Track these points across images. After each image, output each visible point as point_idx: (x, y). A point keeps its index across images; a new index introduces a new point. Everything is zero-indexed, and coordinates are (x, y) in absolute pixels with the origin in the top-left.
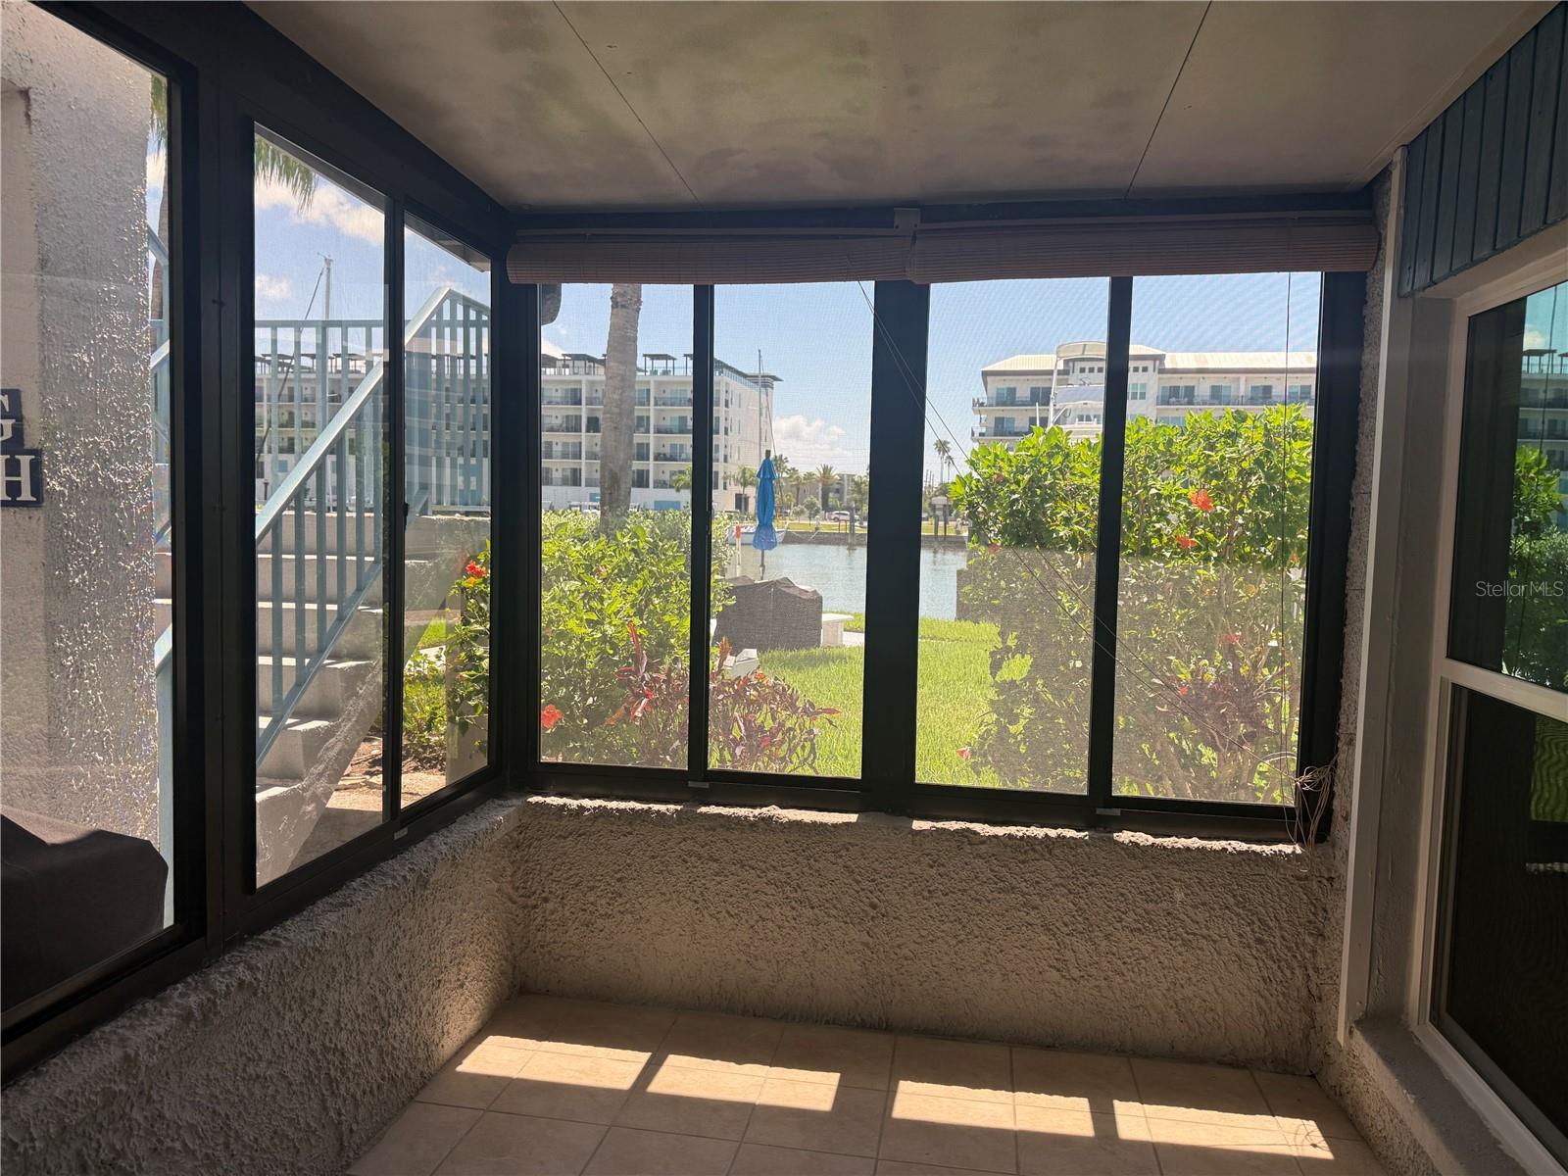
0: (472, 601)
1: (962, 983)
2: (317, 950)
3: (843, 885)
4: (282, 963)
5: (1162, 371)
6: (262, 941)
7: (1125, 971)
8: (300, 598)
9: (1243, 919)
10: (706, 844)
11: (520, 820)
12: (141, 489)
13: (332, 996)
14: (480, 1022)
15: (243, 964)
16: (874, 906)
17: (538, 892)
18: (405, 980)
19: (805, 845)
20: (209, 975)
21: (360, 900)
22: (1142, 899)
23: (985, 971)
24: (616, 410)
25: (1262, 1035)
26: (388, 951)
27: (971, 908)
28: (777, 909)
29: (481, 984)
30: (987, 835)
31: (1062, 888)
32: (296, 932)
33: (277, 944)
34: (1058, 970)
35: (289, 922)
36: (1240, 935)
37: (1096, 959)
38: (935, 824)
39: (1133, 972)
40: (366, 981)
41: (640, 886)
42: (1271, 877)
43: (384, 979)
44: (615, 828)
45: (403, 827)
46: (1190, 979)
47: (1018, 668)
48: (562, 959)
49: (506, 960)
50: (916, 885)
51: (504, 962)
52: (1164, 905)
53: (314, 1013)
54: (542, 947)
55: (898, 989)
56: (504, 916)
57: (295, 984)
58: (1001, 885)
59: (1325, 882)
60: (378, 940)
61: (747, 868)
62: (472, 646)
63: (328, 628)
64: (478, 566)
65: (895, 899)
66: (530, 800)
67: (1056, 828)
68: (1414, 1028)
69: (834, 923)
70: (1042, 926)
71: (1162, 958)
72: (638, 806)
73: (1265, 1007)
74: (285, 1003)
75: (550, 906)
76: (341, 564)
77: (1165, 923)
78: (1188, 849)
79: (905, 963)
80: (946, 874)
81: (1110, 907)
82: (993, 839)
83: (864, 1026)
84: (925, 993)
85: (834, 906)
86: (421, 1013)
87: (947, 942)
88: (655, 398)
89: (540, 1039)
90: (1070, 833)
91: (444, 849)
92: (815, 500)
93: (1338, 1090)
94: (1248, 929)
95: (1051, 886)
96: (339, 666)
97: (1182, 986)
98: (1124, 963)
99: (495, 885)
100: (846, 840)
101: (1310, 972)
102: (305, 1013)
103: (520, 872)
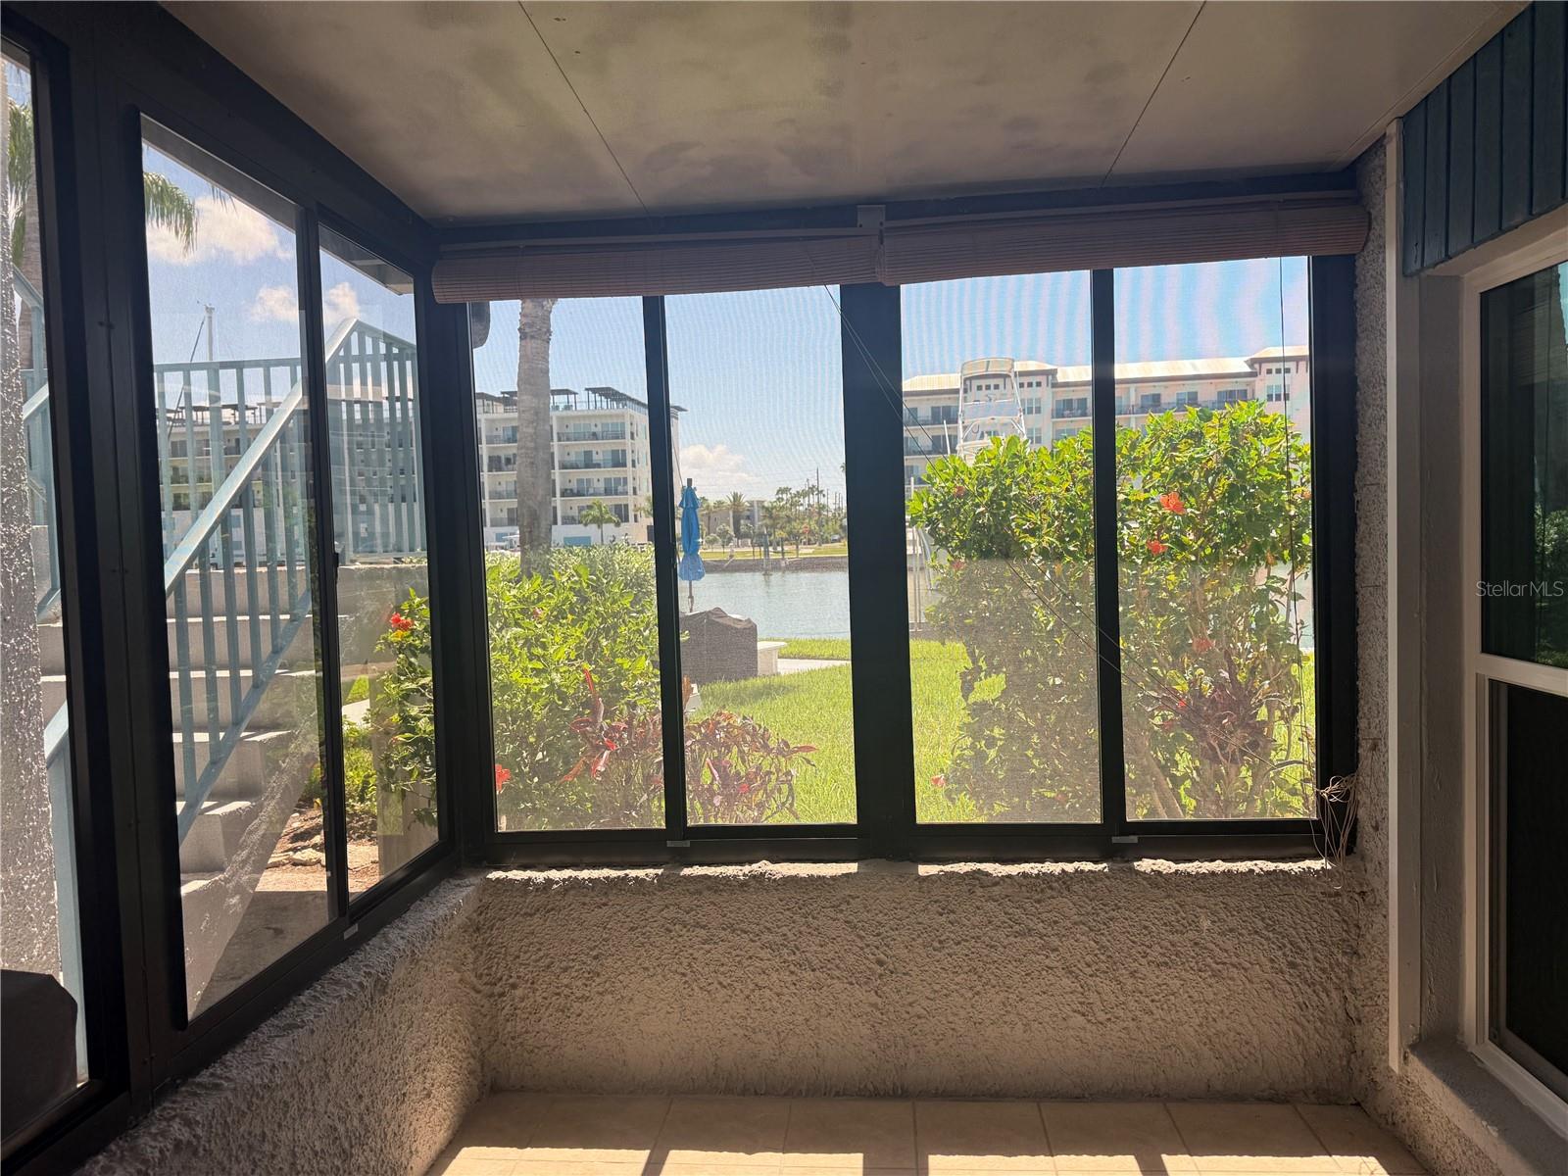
0: (401, 656)
1: (981, 1037)
2: (266, 1087)
3: (845, 942)
4: (226, 1110)
5: (1055, 385)
6: (199, 1085)
7: (1154, 1009)
8: (210, 665)
9: (1273, 943)
10: (692, 909)
11: (481, 901)
12: (19, 555)
13: (285, 1136)
14: (450, 1132)
15: (178, 1120)
16: (880, 963)
17: (505, 978)
18: (366, 1100)
19: (801, 902)
20: (137, 1137)
21: (312, 1017)
22: (1166, 931)
23: (1005, 1023)
24: (532, 445)
25: (1302, 1065)
26: (346, 1071)
27: (986, 956)
28: (775, 976)
29: (449, 1089)
30: (1000, 875)
31: (1081, 926)
32: (239, 1068)
33: (217, 1087)
34: (1083, 1015)
35: (229, 1056)
36: (1272, 961)
37: (1122, 999)
38: (942, 867)
39: (1162, 1009)
40: (322, 1111)
41: (620, 962)
42: (1300, 896)
43: (343, 1104)
44: (587, 900)
45: (352, 924)
46: (1222, 1012)
47: (990, 688)
48: (536, 1050)
49: (474, 1057)
50: (925, 935)
51: (471, 1061)
52: (1190, 935)
53: (266, 1160)
54: (513, 1038)
55: (912, 1051)
56: (469, 1008)
57: (242, 1130)
58: (1017, 928)
59: (1356, 896)
60: (334, 1060)
61: (739, 932)
62: (405, 706)
63: (243, 698)
64: (403, 618)
65: (903, 953)
66: (490, 876)
67: (1072, 862)
68: (1473, 1048)
69: (838, 985)
70: (1063, 969)
71: (1192, 992)
72: (613, 873)
73: (1301, 1034)
74: (230, 1156)
75: (519, 992)
76: (254, 624)
77: (1193, 954)
78: (1213, 874)
79: (919, 1021)
80: (957, 921)
81: (1133, 942)
82: (1006, 880)
83: (877, 1094)
84: (942, 1052)
85: (837, 967)
86: (386, 1135)
87: (962, 995)
88: (558, 434)
89: (522, 1146)
90: (1087, 866)
91: (401, 943)
92: (727, 528)
93: (1390, 1120)
94: (1280, 953)
95: (1070, 925)
96: (258, 738)
97: (1214, 1020)
98: (1153, 1001)
99: (457, 976)
100: (848, 893)
101: (1348, 994)
102: (254, 1163)
103: (482, 958)
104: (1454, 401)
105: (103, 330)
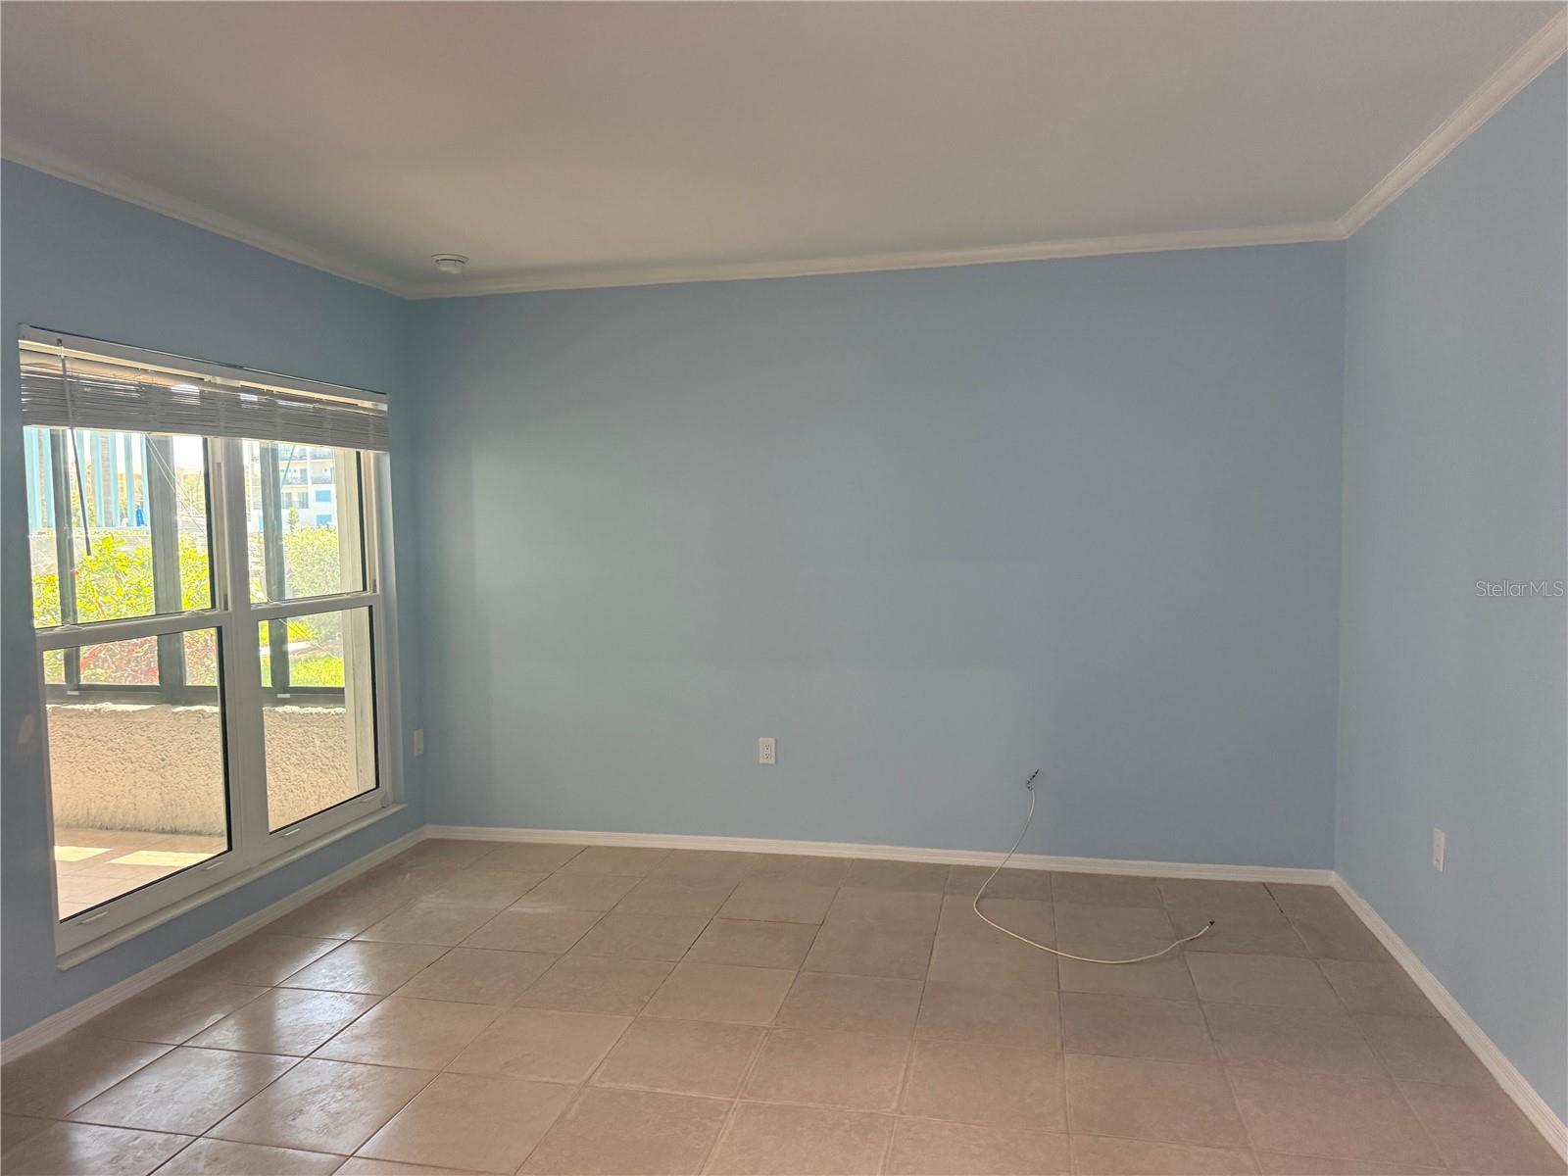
3: (147, 748)
28: (114, 765)
50: (185, 745)
52: (310, 749)
61: (97, 741)
65: (174, 755)
69: (144, 772)
77: (311, 759)
79: (182, 792)
85: (144, 761)
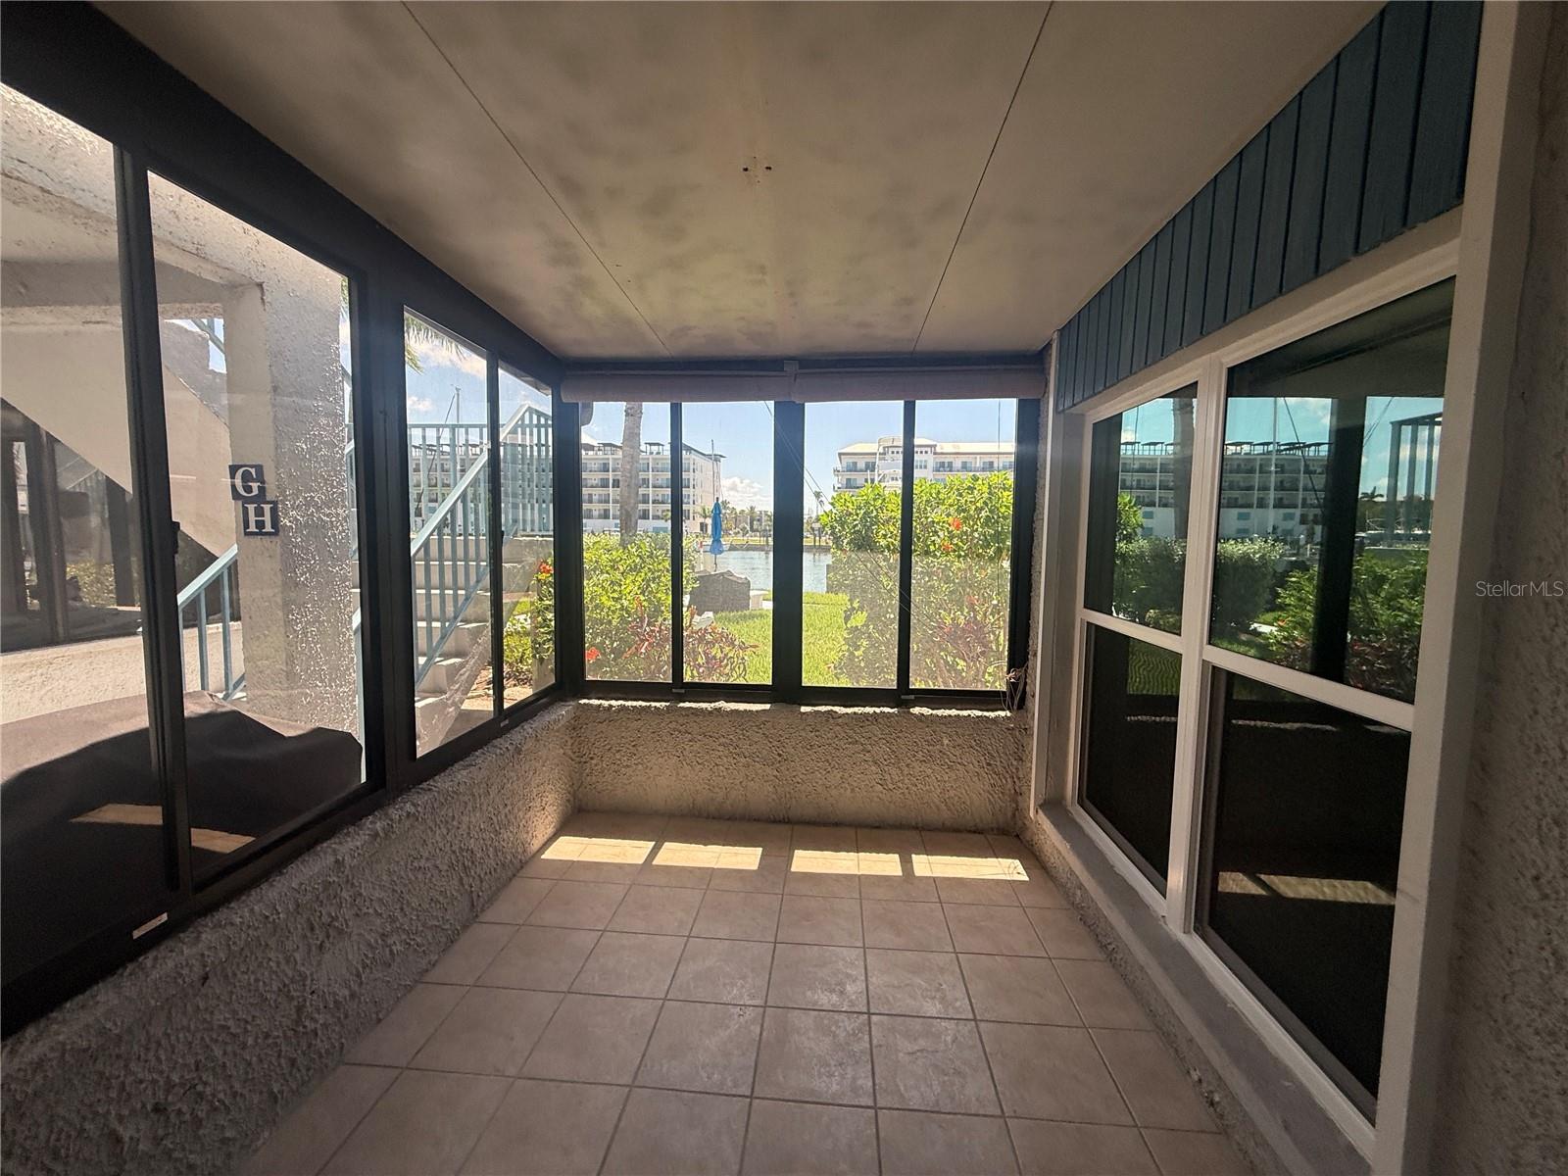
0: (544, 587)
1: (829, 795)
2: (455, 792)
3: (762, 744)
4: (434, 801)
5: (935, 453)
6: (421, 788)
8: (442, 587)
9: (980, 753)
10: (684, 724)
11: (575, 714)
12: (341, 525)
13: (465, 819)
14: (555, 829)
15: (409, 803)
16: (780, 755)
17: (587, 754)
18: (509, 807)
19: (740, 723)
20: (388, 810)
21: (480, 762)
22: (926, 744)
23: (842, 788)
24: (628, 475)
25: (991, 815)
26: (499, 791)
27: (834, 753)
28: (725, 759)
29: (555, 807)
30: (842, 713)
31: (883, 740)
32: (442, 783)
33: (430, 790)
34: (882, 785)
35: (437, 777)
36: (979, 762)
37: (902, 778)
38: (813, 708)
40: (485, 809)
41: (646, 749)
42: (994, 730)
43: (496, 807)
44: (630, 718)
45: (505, 720)
46: (952, 786)
47: (859, 619)
48: (602, 792)
49: (569, 793)
50: (803, 742)
52: (938, 747)
53: (454, 829)
54: (590, 785)
55: (794, 800)
56: (567, 768)
57: (442, 813)
58: (850, 740)
59: (1022, 731)
60: (492, 785)
61: (708, 737)
62: (545, 613)
63: (459, 605)
64: (547, 567)
65: (792, 751)
66: (581, 702)
67: (880, 708)
68: (1070, 808)
69: (758, 766)
70: (872, 761)
71: (937, 776)
72: (644, 704)
73: (992, 800)
74: (436, 824)
75: (594, 762)
76: (467, 567)
77: (939, 757)
78: (950, 716)
79: (798, 785)
80: (820, 736)
81: (909, 749)
82: (846, 715)
83: (775, 821)
84: (809, 801)
85: (758, 756)
86: (519, 826)
87: (821, 773)
88: (652, 468)
89: (590, 837)
90: (887, 710)
91: (530, 731)
92: (746, 525)
93: (1031, 843)
94: (983, 758)
95: (877, 739)
96: (466, 626)
97: (948, 791)
98: (917, 780)
99: (562, 751)
100: (764, 719)
101: (1016, 780)
102: (448, 830)
103: (576, 743)
104: (1079, 480)
105: (382, 416)
